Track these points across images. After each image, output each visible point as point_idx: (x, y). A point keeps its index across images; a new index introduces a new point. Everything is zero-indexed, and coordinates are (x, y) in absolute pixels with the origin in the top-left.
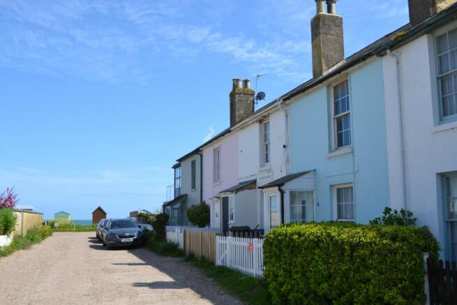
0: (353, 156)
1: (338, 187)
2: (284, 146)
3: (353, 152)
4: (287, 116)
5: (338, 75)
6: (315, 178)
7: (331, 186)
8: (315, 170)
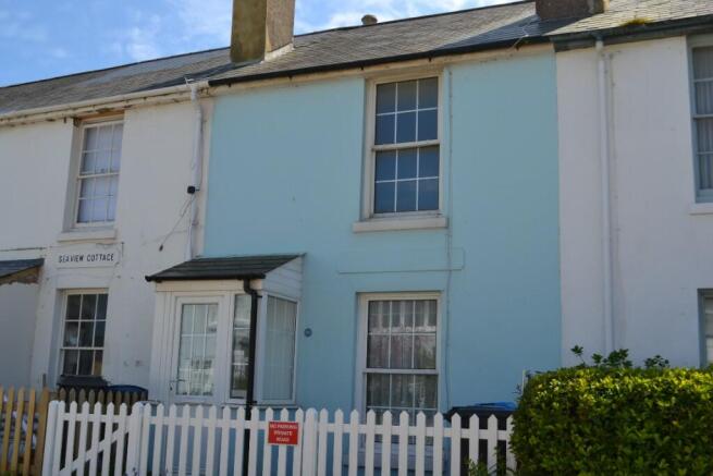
0: (449, 235)
1: (372, 299)
2: (191, 190)
3: (447, 227)
4: (203, 122)
5: (425, 62)
6: (302, 273)
7: (358, 294)
8: (304, 256)
